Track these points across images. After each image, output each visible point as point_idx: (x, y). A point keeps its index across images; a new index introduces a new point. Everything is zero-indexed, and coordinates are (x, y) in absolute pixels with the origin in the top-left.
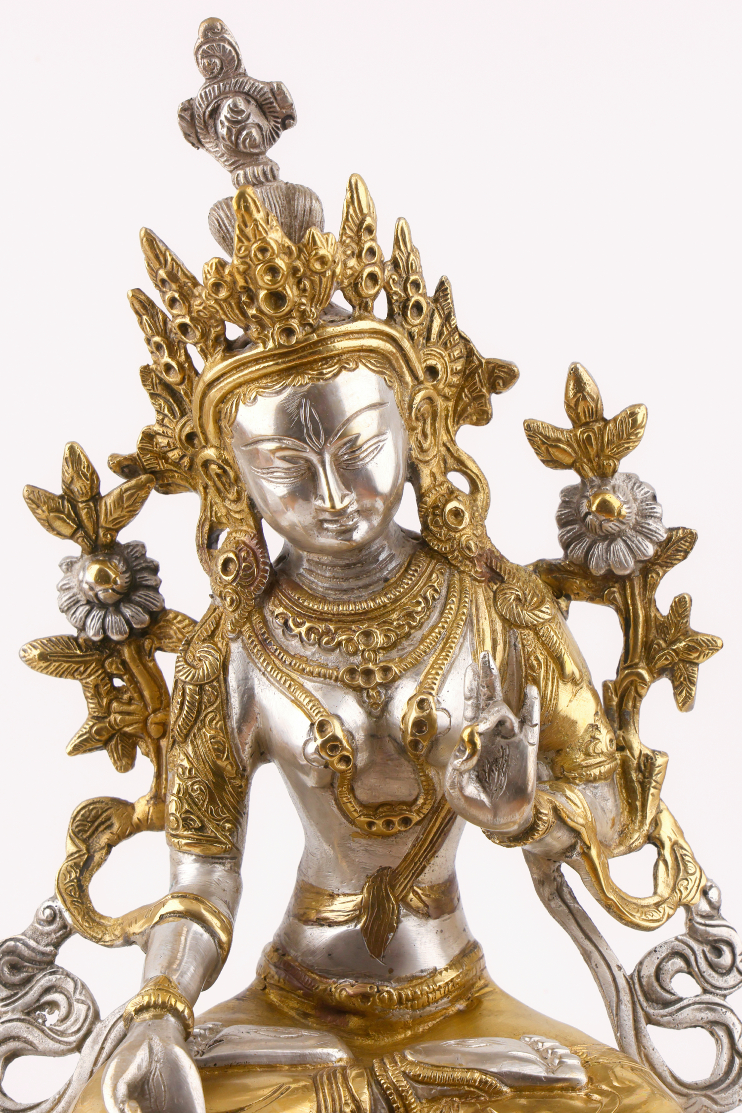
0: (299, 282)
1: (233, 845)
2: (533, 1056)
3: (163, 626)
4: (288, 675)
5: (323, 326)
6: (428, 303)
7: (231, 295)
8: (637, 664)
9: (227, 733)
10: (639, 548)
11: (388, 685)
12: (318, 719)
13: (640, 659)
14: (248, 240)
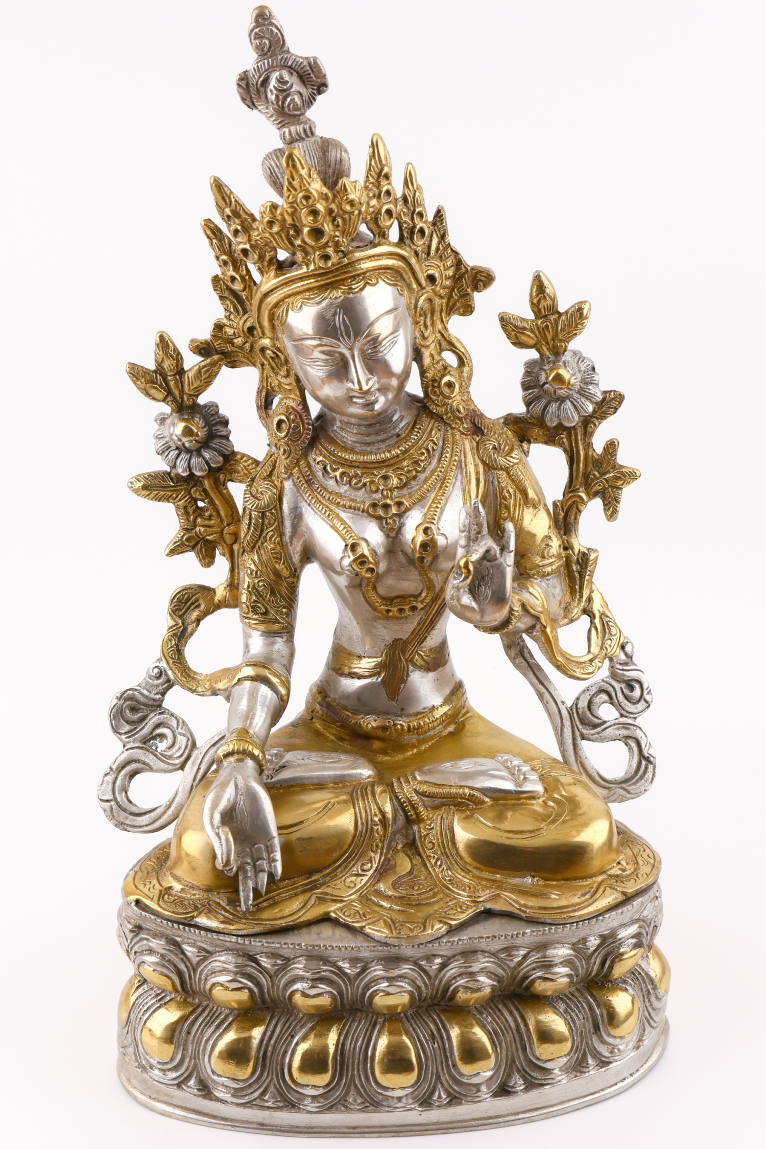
0: (334, 219)
1: (289, 624)
2: (505, 773)
3: (233, 464)
4: (327, 507)
5: (352, 252)
6: (429, 227)
7: (282, 230)
8: (578, 489)
9: (283, 546)
10: (582, 407)
11: (400, 515)
12: (350, 542)
13: (581, 486)
14: (295, 190)
